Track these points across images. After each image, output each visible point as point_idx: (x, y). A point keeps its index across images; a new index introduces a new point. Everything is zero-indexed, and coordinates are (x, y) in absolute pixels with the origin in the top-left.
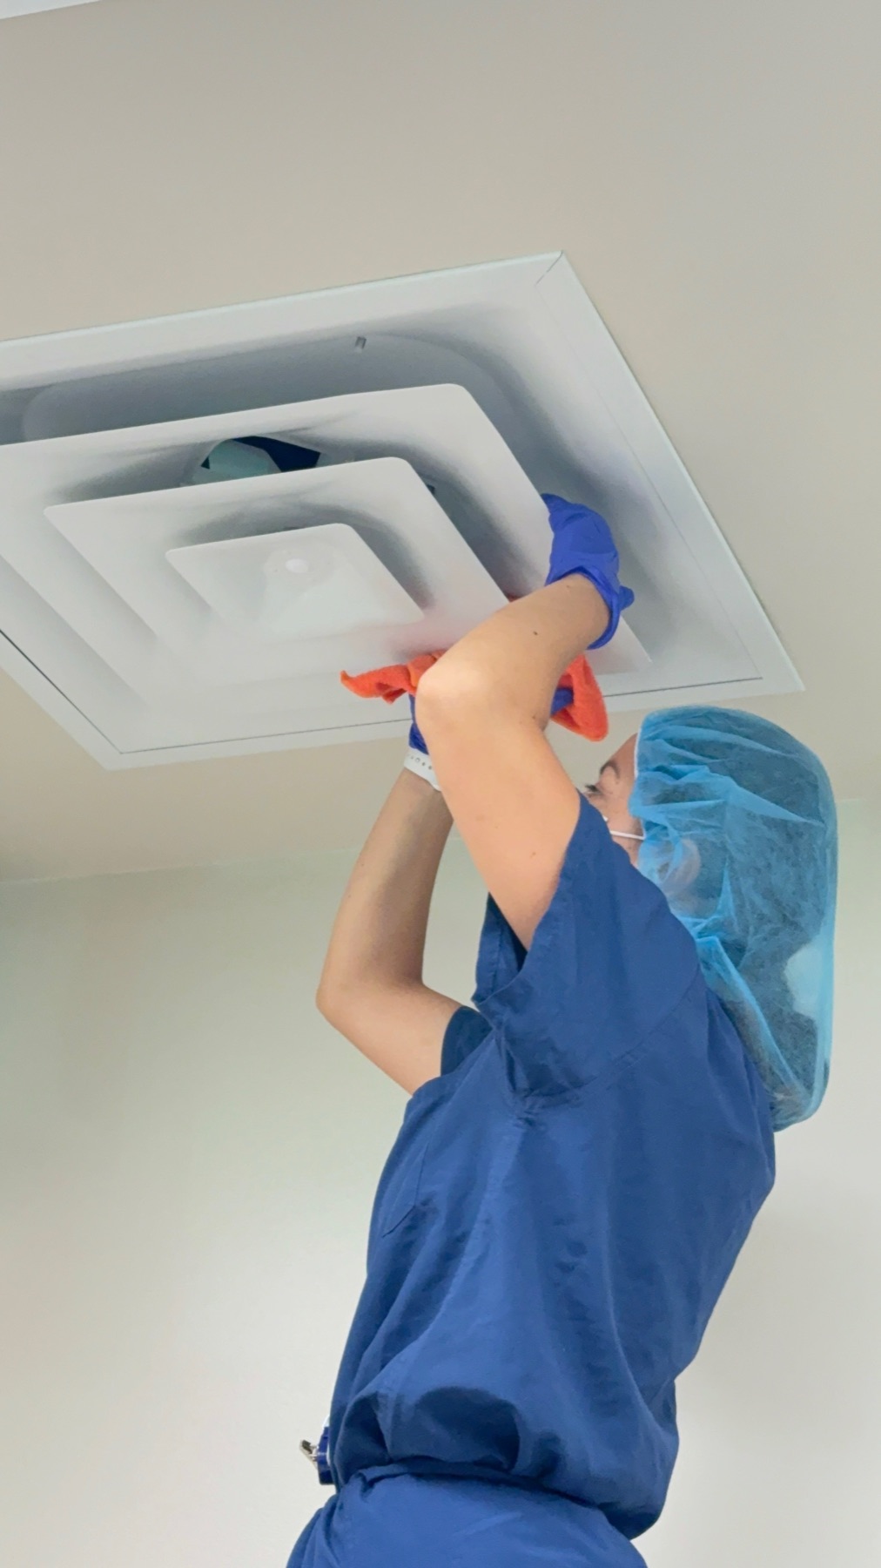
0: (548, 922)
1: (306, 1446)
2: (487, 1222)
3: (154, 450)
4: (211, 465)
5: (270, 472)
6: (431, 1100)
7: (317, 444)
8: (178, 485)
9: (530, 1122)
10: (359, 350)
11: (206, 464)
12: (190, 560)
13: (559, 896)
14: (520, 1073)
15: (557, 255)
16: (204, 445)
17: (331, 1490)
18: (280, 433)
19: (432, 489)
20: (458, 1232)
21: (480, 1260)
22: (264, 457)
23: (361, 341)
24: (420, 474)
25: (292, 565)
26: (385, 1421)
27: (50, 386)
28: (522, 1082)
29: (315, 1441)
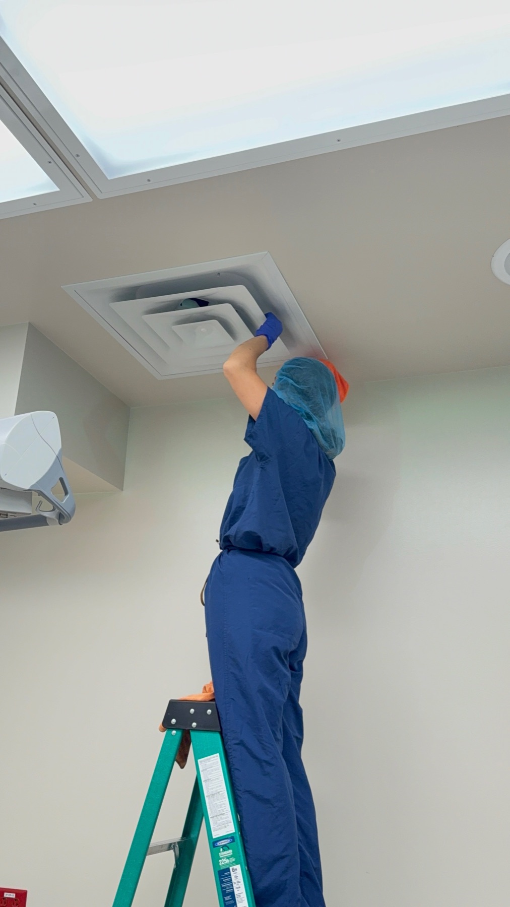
0: (260, 416)
1: (217, 541)
2: (253, 493)
3: (168, 301)
4: (183, 305)
5: (197, 307)
6: (244, 462)
7: (208, 300)
8: (174, 310)
9: (262, 468)
10: (218, 276)
11: (181, 305)
12: (177, 328)
13: (262, 410)
14: (258, 457)
15: (267, 252)
16: (181, 300)
17: (222, 551)
18: (199, 297)
19: (237, 311)
20: (247, 494)
21: (252, 501)
22: (196, 303)
23: (219, 274)
24: (234, 307)
25: (202, 330)
26: (232, 540)
27: (142, 286)
28: (259, 459)
29: (219, 540)
